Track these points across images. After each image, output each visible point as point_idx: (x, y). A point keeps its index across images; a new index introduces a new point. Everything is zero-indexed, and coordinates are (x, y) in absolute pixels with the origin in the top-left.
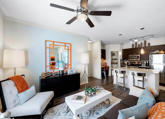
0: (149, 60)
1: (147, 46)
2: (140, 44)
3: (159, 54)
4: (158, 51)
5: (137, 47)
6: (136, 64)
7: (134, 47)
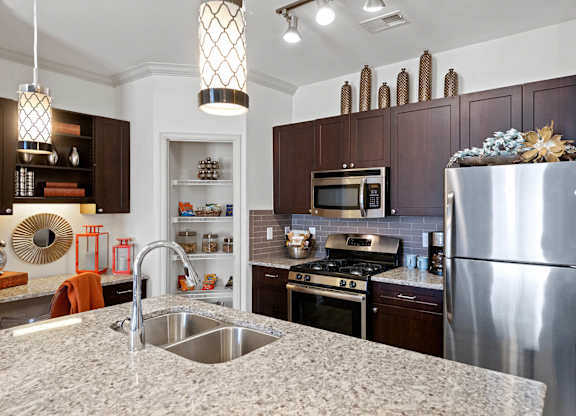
0: (443, 216)
1: (439, 92)
2: (393, 84)
3: (519, 160)
4: (512, 132)
5: (375, 106)
6: (369, 249)
7: (356, 109)
